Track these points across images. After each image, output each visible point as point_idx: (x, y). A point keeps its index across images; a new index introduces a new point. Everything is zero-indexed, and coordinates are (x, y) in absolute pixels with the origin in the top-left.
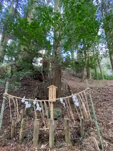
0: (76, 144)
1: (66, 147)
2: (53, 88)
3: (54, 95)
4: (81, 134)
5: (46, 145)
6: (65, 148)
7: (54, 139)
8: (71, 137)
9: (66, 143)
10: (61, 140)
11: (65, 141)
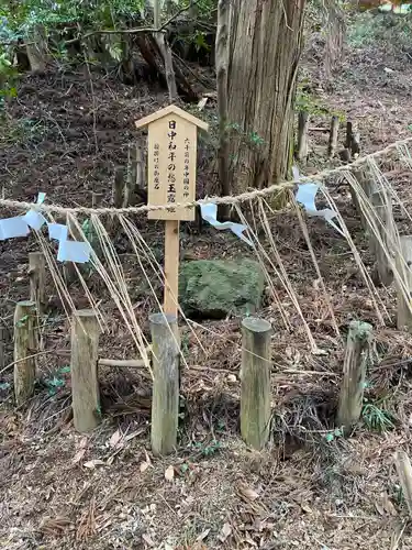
0: (297, 455)
1: (237, 460)
2: (173, 125)
3: (179, 174)
4: (341, 414)
5: (132, 436)
6: (230, 467)
7: (177, 415)
8: (277, 417)
9: (238, 444)
10: (217, 427)
11: (238, 430)
